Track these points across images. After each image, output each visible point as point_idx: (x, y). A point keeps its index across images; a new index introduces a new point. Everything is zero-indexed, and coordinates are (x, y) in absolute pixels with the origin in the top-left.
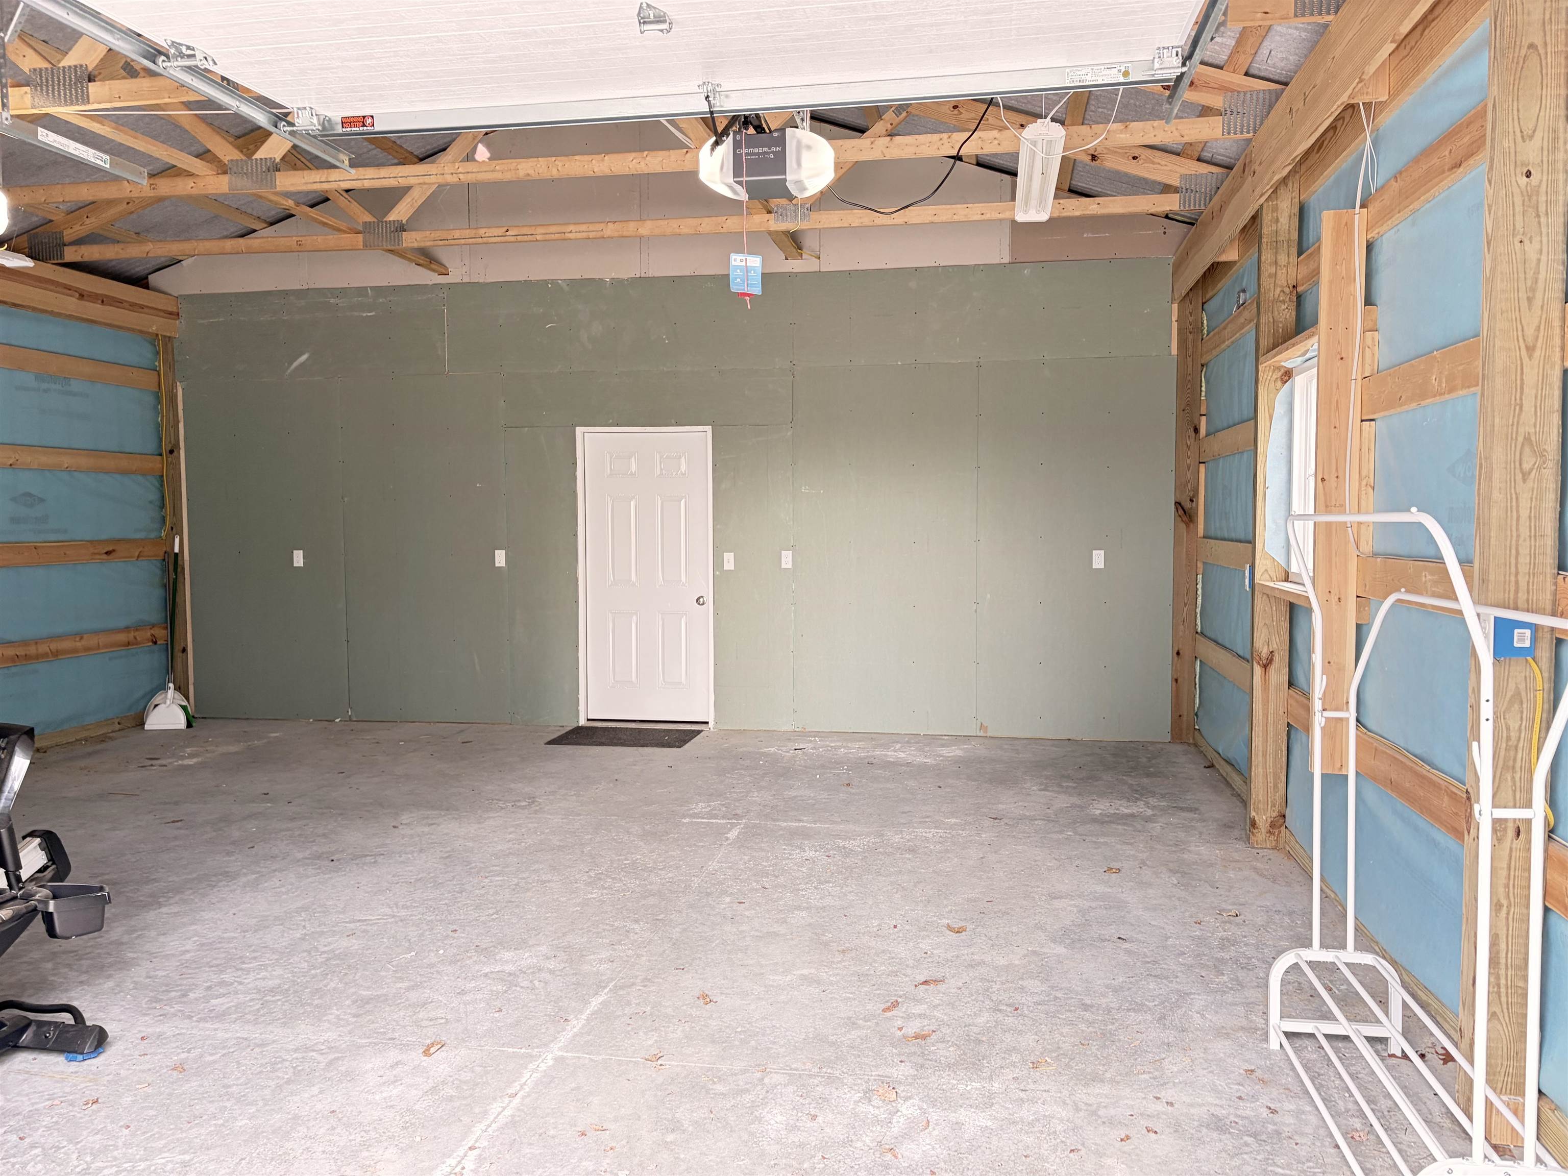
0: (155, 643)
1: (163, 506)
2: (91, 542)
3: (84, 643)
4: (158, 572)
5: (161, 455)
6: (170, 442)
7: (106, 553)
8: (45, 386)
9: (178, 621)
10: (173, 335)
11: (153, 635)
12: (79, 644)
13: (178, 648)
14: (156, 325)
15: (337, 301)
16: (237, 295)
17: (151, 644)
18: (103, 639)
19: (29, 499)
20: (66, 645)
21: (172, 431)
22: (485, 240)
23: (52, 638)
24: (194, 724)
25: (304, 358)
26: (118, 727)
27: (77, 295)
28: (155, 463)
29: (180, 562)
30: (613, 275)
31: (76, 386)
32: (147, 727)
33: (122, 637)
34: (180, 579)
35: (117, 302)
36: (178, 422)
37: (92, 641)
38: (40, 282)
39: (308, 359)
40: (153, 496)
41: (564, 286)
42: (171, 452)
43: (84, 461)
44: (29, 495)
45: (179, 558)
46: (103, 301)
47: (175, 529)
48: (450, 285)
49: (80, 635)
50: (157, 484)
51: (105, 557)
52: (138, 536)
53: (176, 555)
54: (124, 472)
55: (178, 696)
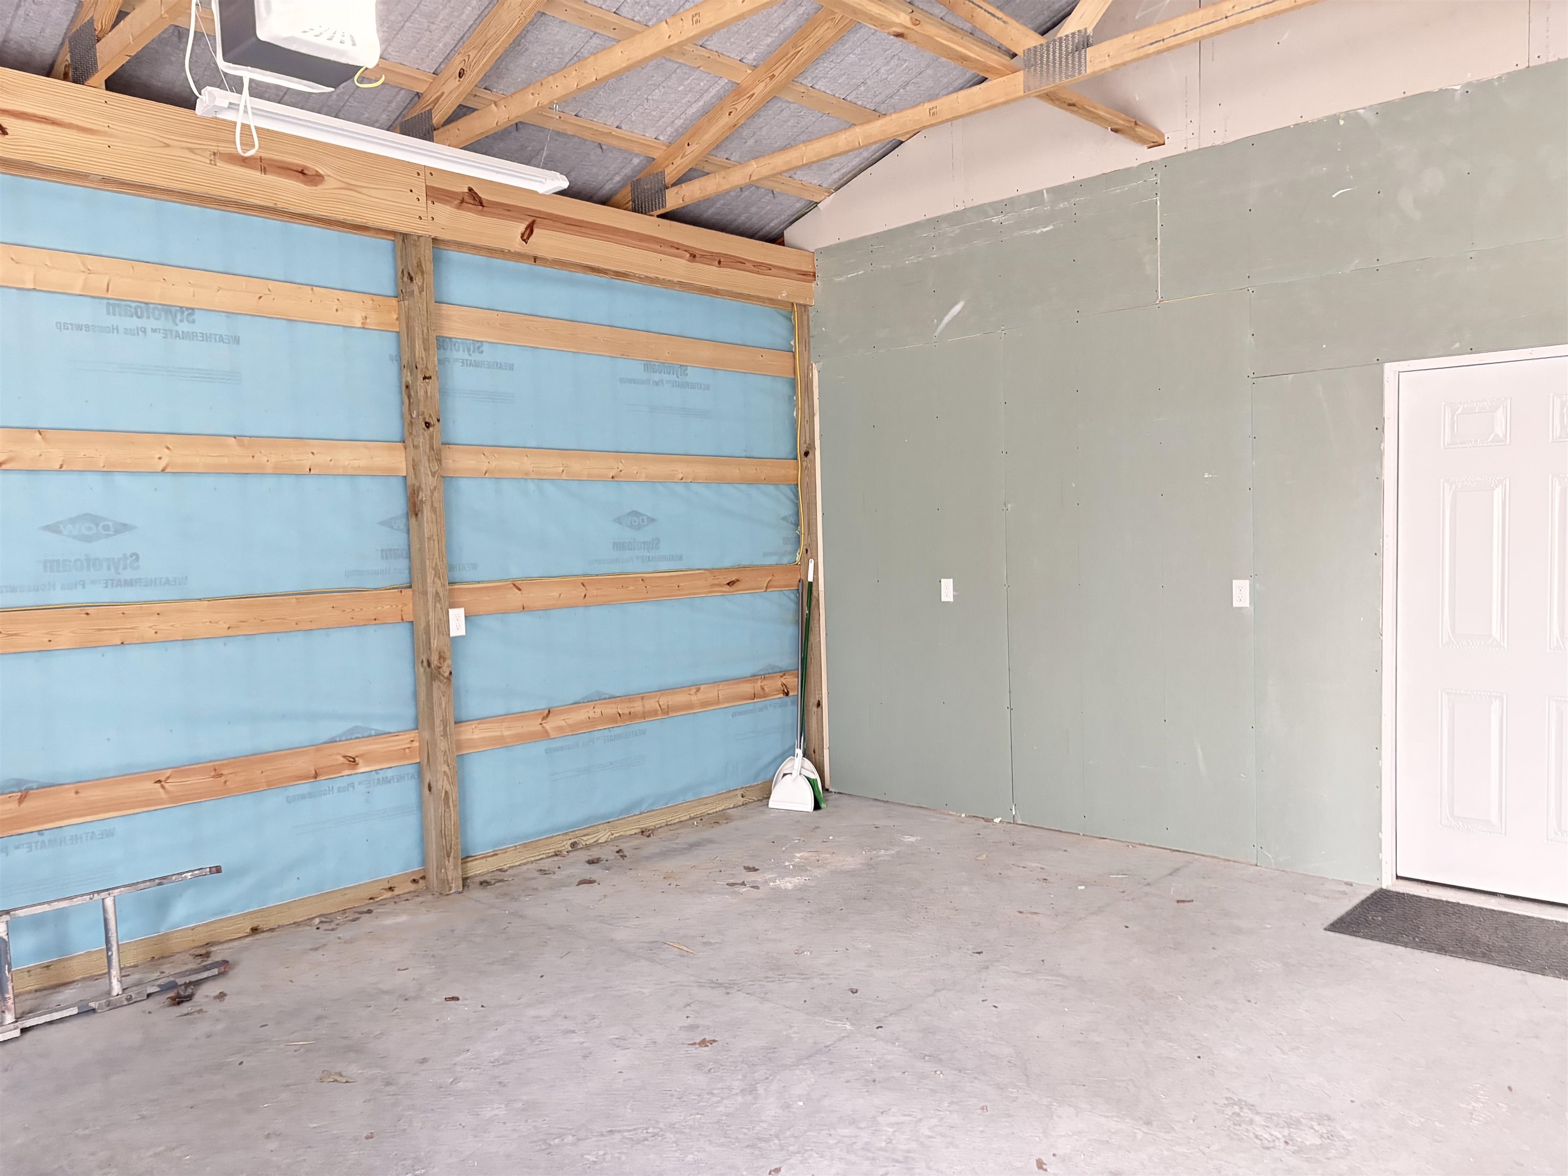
0: (787, 694)
1: (797, 524)
2: (711, 571)
3: (701, 696)
4: (792, 606)
5: (796, 459)
6: (805, 442)
7: (728, 584)
8: (656, 377)
9: (812, 669)
10: (808, 302)
11: (783, 685)
12: (694, 698)
13: (813, 701)
14: (785, 289)
15: (1001, 218)
16: (877, 236)
17: (781, 695)
18: (726, 691)
19: (636, 520)
20: (680, 698)
21: (807, 427)
22: (1232, 21)
23: (663, 691)
24: (823, 805)
25: (958, 308)
26: (741, 800)
27: (688, 255)
28: (790, 470)
29: (814, 593)
30: (1469, 77)
31: (694, 375)
32: (772, 803)
33: (747, 688)
34: (814, 612)
35: (738, 263)
36: (814, 415)
37: (712, 694)
38: (641, 240)
39: (964, 307)
40: (786, 510)
41: (1370, 117)
42: (806, 454)
43: (702, 470)
44: (636, 513)
45: (814, 588)
46: (719, 262)
47: (811, 552)
48: (1167, 162)
49: (697, 687)
50: (792, 496)
51: (727, 588)
52: (772, 560)
53: (810, 584)
54: (753, 482)
55: (808, 764)
